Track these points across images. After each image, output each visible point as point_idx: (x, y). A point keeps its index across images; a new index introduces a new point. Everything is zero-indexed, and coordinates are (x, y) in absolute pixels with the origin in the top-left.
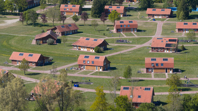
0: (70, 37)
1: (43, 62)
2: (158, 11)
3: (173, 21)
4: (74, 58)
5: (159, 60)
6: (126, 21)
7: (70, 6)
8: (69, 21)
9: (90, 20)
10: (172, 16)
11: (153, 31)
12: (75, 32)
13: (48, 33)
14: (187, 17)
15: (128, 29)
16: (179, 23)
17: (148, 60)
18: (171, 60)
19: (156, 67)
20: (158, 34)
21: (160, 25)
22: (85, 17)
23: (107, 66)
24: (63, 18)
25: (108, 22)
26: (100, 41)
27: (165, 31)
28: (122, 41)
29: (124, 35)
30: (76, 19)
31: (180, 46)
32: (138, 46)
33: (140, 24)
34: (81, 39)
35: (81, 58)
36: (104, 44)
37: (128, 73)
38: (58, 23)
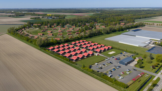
0: (47, 31)
1: (43, 35)
2: (59, 26)
3: (61, 28)
4: (47, 34)
5: (60, 34)
6: (54, 28)
7: (46, 26)
8: (46, 28)
9: (49, 28)
10: (61, 27)
11: (59, 29)
12: (47, 30)
13: (43, 30)
14: (63, 27)
15: (55, 29)
16: (62, 28)
17: (59, 34)
18: (62, 34)
19: (60, 35)
20: (59, 30)
21: (59, 28)
22: (48, 28)
23: (53, 35)
24: (45, 28)
25: (52, 28)
26: (51, 31)
27: (60, 29)
28: (54, 31)
29: (54, 30)
30: (47, 28)
31: (63, 31)
32: (57, 32)
33: (57, 28)
34: (48, 31)
35: (49, 34)
36: (52, 32)
37: (56, 36)
38: (44, 29)
